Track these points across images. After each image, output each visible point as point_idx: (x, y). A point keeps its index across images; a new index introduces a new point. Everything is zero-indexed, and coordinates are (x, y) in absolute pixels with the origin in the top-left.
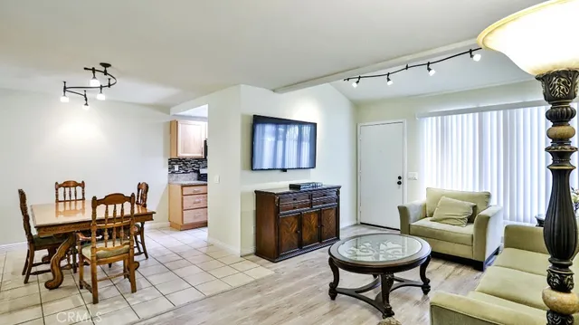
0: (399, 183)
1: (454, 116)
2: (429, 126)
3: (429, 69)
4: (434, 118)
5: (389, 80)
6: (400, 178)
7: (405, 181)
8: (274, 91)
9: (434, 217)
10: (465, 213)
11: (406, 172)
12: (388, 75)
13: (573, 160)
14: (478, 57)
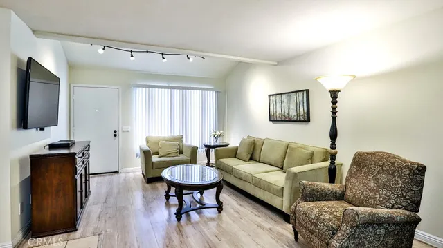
0: (115, 135)
1: (157, 89)
2: (140, 94)
3: (163, 58)
4: (144, 89)
5: (132, 56)
6: (115, 131)
7: (120, 133)
8: (34, 31)
9: (160, 154)
10: (176, 149)
11: (120, 126)
12: (131, 52)
13: (337, 114)
14: (191, 60)
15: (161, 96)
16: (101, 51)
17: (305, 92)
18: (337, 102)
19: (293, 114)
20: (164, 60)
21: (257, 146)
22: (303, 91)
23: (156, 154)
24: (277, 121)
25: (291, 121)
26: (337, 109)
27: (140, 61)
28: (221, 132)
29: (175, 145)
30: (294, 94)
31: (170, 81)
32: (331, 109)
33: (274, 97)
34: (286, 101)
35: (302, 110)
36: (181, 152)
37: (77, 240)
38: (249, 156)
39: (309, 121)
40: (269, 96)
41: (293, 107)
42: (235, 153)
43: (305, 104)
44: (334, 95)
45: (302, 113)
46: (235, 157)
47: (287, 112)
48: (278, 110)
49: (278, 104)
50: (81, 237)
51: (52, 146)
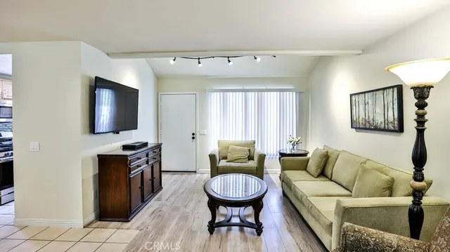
0: (193, 138)
1: (231, 93)
2: (215, 98)
3: (229, 61)
4: (218, 93)
5: (199, 63)
6: (193, 134)
7: (198, 136)
8: (108, 54)
9: (229, 159)
10: (245, 154)
11: (198, 130)
12: (199, 59)
13: (426, 125)
14: (258, 60)
15: (236, 99)
16: (172, 62)
17: (396, 89)
18: (426, 105)
19: (379, 120)
20: (231, 63)
21: (330, 159)
22: (393, 87)
23: (225, 158)
24: (359, 128)
25: (376, 129)
26: (426, 117)
27: (209, 66)
28: (299, 138)
29: (245, 151)
30: (381, 91)
31: (244, 83)
32: (416, 117)
33: (357, 96)
34: (370, 102)
35: (392, 115)
36: (251, 158)
37: (124, 230)
38: (319, 171)
39: (403, 131)
40: (351, 95)
41: (379, 110)
42: (305, 164)
43: (396, 106)
44: (422, 93)
45: (391, 119)
46: (305, 169)
47: (371, 118)
48: (361, 115)
49: (361, 106)
50: (128, 229)
51: (125, 148)
